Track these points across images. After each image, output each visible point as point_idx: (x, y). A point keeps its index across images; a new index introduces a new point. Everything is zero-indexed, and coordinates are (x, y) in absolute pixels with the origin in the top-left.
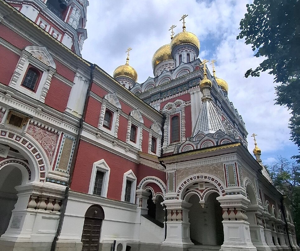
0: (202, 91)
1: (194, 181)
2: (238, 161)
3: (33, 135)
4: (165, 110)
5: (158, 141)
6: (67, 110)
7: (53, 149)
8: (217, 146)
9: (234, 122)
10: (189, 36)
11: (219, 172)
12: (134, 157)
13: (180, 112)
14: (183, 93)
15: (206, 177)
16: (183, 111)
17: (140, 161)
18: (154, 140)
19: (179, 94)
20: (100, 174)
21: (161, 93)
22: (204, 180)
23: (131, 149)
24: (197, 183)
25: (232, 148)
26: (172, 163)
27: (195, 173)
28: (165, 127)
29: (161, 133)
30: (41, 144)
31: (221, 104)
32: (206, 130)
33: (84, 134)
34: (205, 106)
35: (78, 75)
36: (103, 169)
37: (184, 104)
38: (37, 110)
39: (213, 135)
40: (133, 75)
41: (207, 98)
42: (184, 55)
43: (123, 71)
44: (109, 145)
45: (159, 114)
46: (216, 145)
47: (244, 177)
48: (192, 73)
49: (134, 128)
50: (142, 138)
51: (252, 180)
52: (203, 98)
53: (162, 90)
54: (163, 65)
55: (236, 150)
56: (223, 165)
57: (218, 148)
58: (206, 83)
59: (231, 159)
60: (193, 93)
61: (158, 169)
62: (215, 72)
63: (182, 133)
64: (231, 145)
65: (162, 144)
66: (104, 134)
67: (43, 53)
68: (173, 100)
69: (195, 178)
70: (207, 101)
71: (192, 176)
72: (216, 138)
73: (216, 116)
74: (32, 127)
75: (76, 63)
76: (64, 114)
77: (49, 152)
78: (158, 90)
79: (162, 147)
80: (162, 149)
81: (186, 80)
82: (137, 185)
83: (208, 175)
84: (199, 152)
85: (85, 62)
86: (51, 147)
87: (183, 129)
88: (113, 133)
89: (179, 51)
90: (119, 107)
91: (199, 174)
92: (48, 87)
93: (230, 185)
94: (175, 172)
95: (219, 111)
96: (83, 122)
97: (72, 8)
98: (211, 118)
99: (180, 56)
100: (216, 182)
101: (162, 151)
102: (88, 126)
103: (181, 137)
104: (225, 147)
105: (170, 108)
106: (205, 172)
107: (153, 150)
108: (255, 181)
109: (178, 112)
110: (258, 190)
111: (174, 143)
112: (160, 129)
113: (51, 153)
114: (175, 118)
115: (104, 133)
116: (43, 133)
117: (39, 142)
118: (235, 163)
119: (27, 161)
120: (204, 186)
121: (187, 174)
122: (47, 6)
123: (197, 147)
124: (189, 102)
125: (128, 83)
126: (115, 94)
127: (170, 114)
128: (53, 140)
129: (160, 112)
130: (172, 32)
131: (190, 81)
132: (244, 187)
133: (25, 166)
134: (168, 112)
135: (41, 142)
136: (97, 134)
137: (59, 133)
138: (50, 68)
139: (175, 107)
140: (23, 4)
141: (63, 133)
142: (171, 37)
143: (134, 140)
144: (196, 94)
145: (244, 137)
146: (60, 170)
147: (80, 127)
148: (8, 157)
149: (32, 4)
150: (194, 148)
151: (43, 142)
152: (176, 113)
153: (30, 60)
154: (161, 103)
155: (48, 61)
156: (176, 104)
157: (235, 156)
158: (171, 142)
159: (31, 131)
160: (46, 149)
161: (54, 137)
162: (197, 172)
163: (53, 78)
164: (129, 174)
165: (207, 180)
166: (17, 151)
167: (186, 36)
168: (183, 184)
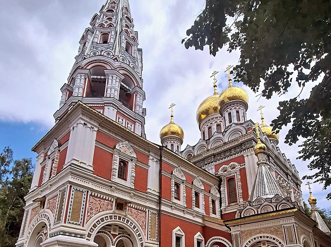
0: (256, 155)
1: (257, 240)
2: (295, 223)
3: (131, 215)
4: (220, 172)
5: (217, 203)
6: (149, 191)
7: (145, 223)
8: (277, 211)
9: (287, 174)
10: (237, 92)
11: (279, 232)
12: (200, 220)
13: (235, 174)
14: (237, 155)
15: (267, 237)
16: (237, 173)
17: (205, 223)
18: (213, 202)
19: (233, 157)
20: (178, 239)
21: (214, 155)
22: (266, 239)
23: (198, 215)
24: (260, 242)
25: (290, 213)
26: (236, 226)
27: (258, 234)
28: (222, 189)
29: (218, 196)
30: (137, 221)
31: (273, 159)
32: (265, 195)
33: (163, 208)
34: (261, 171)
35: (151, 157)
36: (180, 235)
37: (239, 167)
38: (131, 195)
39: (271, 199)
40: (180, 133)
41: (263, 163)
42: (234, 113)
43: (169, 130)
44: (181, 214)
45: (215, 177)
46: (275, 210)
47: (301, 235)
48: (245, 135)
49: (197, 195)
50: (204, 203)
51: (308, 236)
52: (258, 163)
53: (215, 152)
54: (209, 120)
55: (293, 214)
56: (282, 227)
57: (278, 213)
58: (260, 148)
59: (289, 221)
60: (247, 156)
61: (222, 230)
62: (263, 119)
63: (239, 195)
64: (289, 210)
65: (221, 206)
66: (177, 206)
67: (126, 146)
68: (227, 163)
69: (258, 238)
70: (263, 166)
71: (255, 236)
72: (274, 202)
73: (272, 180)
74: (130, 209)
75: (148, 147)
76: (148, 195)
77: (143, 226)
78: (211, 153)
79: (221, 207)
80: (221, 210)
81: (239, 142)
82: (205, 244)
83: (269, 235)
84: (260, 216)
85: (156, 146)
86: (143, 222)
87: (239, 191)
88: (182, 203)
89: (228, 109)
90: (184, 179)
91: (262, 235)
92: (134, 175)
93: (289, 243)
94: (240, 233)
95: (272, 168)
96: (162, 199)
97: (136, 95)
98: (268, 183)
99: (230, 114)
100: (277, 241)
101: (221, 211)
102: (165, 201)
103: (238, 199)
104: (284, 212)
105: (226, 171)
106: (267, 233)
107: (213, 212)
108: (311, 236)
109: (233, 174)
110: (314, 242)
111: (232, 204)
112: (217, 191)
113: (144, 227)
114: (231, 180)
115: (177, 204)
116: (137, 212)
117: (135, 220)
118: (293, 225)
119: (129, 235)
120: (266, 244)
121: (251, 235)
122: (121, 104)
123: (258, 212)
124: (243, 164)
125: (176, 142)
126: (179, 168)
127: (226, 177)
128: (143, 217)
129: (215, 174)
130: (215, 79)
131: (243, 143)
132: (302, 244)
133: (129, 239)
134: (223, 174)
135: (136, 220)
136: (172, 206)
137: (146, 210)
138: (133, 158)
139: (230, 170)
140: (105, 106)
141: (149, 210)
142: (213, 85)
143: (198, 205)
144: (250, 157)
145: (298, 187)
146: (151, 239)
147: (159, 203)
148: (119, 234)
149: (111, 105)
150: (255, 213)
151: (138, 219)
152: (231, 175)
153: (120, 155)
154: (215, 166)
155: (130, 152)
156: (230, 167)
157: (293, 219)
158: (229, 203)
159: (130, 213)
160: (141, 224)
161: (144, 214)
162: (260, 233)
163: (136, 166)
164: (198, 236)
165: (268, 239)
166: (123, 229)
167: (234, 92)
168: (247, 243)
